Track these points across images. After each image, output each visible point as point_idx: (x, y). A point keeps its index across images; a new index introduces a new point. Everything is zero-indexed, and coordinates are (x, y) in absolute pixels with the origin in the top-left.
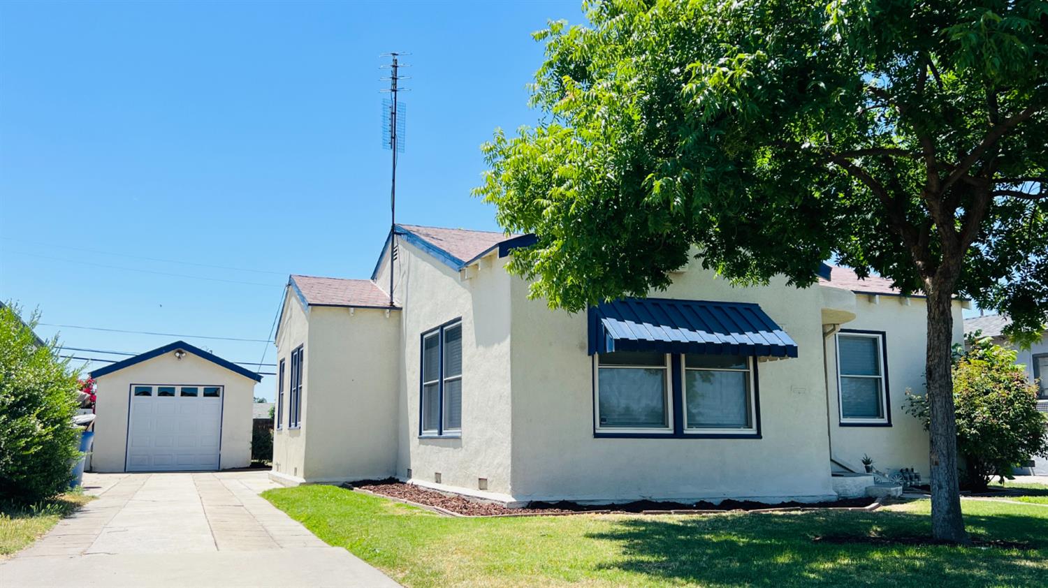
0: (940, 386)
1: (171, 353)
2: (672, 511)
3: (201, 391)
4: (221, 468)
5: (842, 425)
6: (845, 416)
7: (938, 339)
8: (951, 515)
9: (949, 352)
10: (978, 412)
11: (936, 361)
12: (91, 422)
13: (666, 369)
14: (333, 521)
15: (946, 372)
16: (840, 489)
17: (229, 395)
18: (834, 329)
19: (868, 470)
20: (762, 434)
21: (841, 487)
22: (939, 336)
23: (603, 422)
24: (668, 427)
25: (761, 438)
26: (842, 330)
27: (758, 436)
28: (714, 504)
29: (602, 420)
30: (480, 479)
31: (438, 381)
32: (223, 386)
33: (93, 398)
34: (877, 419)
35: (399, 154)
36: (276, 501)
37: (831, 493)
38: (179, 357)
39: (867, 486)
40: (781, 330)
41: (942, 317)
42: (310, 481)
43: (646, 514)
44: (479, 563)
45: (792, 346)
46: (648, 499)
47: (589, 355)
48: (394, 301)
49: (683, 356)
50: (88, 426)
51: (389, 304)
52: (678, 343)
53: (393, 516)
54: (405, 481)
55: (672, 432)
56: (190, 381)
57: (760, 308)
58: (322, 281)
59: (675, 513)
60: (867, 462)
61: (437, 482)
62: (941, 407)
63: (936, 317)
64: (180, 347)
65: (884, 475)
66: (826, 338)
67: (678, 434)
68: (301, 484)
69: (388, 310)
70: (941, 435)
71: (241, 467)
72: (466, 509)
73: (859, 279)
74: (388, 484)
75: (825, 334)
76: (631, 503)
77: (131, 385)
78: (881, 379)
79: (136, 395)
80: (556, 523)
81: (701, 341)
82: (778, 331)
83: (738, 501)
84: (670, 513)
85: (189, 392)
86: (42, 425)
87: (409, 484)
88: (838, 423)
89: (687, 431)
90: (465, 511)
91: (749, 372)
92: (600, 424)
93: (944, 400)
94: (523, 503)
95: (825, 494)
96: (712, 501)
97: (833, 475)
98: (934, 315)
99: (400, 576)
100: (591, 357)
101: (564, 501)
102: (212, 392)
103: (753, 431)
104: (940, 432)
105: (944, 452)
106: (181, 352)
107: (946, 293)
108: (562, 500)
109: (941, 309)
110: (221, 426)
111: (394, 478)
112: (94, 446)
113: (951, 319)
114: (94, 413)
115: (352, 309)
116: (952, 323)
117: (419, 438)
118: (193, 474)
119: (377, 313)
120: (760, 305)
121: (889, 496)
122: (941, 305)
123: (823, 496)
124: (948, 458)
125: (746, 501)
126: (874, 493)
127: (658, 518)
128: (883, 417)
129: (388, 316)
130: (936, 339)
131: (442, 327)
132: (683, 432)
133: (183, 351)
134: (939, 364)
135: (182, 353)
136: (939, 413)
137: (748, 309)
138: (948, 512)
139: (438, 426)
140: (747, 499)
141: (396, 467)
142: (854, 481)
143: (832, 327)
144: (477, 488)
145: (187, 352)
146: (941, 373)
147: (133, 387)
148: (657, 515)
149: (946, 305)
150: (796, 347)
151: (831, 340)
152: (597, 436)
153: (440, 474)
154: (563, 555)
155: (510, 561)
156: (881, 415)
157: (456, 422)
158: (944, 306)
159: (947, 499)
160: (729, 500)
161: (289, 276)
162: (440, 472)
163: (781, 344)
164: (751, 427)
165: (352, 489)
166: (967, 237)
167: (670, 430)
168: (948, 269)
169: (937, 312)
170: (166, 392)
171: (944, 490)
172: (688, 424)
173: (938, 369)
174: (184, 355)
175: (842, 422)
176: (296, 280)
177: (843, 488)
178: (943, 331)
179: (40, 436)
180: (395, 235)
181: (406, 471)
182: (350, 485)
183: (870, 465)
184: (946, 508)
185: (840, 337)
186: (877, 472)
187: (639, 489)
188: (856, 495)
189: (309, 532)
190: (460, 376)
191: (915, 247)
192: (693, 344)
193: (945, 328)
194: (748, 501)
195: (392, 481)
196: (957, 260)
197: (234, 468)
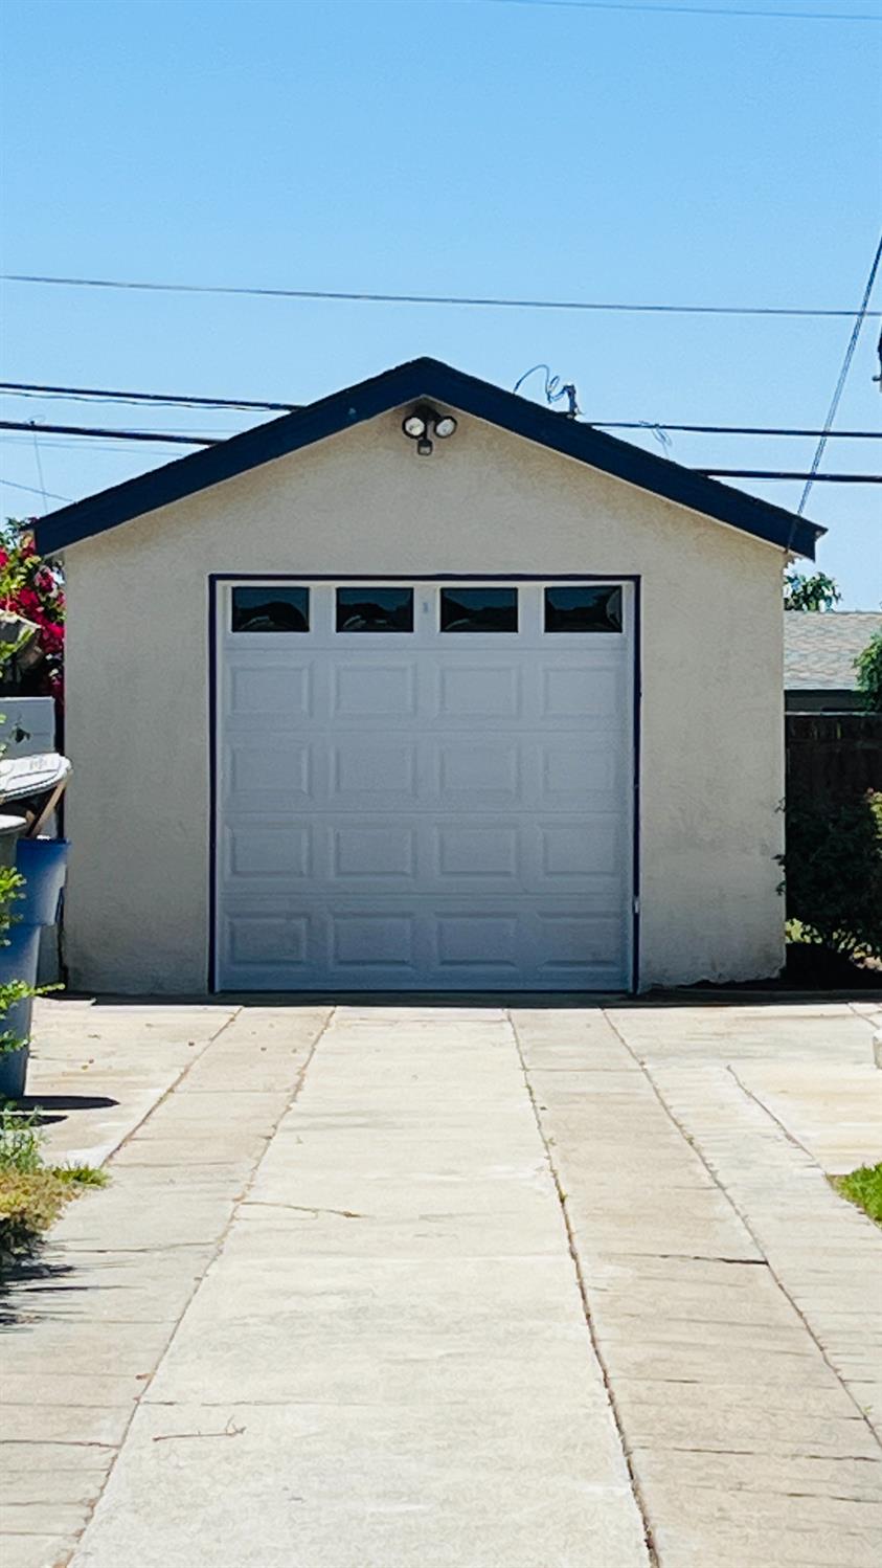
1: (387, 417)
3: (531, 603)
12: (50, 792)
32: (636, 579)
33: (51, 637)
38: (423, 441)
50: (38, 812)
64: (424, 391)
71: (741, 977)
77: (213, 579)
79: (238, 626)
85: (478, 609)
102: (585, 607)
106: (430, 416)
112: (69, 896)
114: (60, 748)
118: (518, 1014)
133: (443, 406)
135: (438, 419)
145: (460, 414)
147: (224, 589)
170: (373, 610)
174: (445, 427)
197: (704, 984)
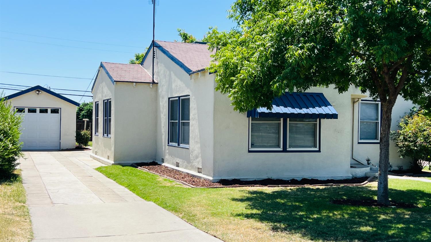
0: (384, 145)
1: (34, 91)
2: (279, 185)
3: (49, 110)
4: (61, 149)
5: (359, 143)
6: (361, 139)
7: (385, 127)
8: (384, 194)
9: (389, 132)
10: (419, 139)
11: (384, 135)
13: (281, 123)
14: (141, 188)
15: (387, 140)
16: (354, 174)
17: (63, 112)
18: (358, 101)
19: (368, 164)
20: (321, 150)
21: (354, 172)
22: (385, 126)
23: (253, 145)
24: (280, 148)
25: (320, 152)
26: (362, 100)
27: (319, 151)
28: (298, 180)
29: (252, 145)
30: (198, 168)
31: (177, 121)
32: (61, 108)
34: (375, 140)
35: (156, 7)
36: (107, 174)
37: (350, 176)
38: (38, 94)
39: (366, 172)
40: (331, 106)
41: (387, 119)
42: (116, 163)
43: (269, 187)
44: (208, 211)
45: (336, 114)
46: (270, 178)
47: (247, 117)
48: (154, 79)
49: (288, 119)
51: (152, 81)
52: (286, 113)
53: (166, 186)
54: (161, 164)
55: (282, 150)
56: (44, 106)
57: (323, 95)
58: (117, 65)
59: (281, 186)
60: (368, 160)
61: (177, 166)
62: (384, 153)
63: (385, 119)
64: (38, 89)
65: (375, 166)
66: (355, 104)
67: (285, 150)
68: (113, 164)
69: (151, 84)
70: (383, 164)
71: (71, 148)
72: (194, 182)
73: (362, 93)
74: (153, 165)
75: (354, 102)
76: (263, 180)
77: (14, 107)
78: (378, 122)
79: (17, 112)
80: (233, 191)
81: (296, 112)
82: (330, 106)
83: (309, 179)
84: (279, 187)
85: (44, 111)
86: (11, 145)
87: (163, 166)
88: (357, 142)
89: (289, 149)
90: (194, 183)
91: (317, 123)
92: (251, 146)
93: (385, 150)
94: (218, 180)
95: (347, 176)
96: (297, 179)
97: (351, 167)
98: (384, 118)
99: (181, 216)
100: (248, 118)
101: (235, 179)
102: (55, 111)
103: (317, 149)
104: (383, 162)
105: (384, 170)
107: (390, 109)
108: (234, 178)
109: (387, 115)
110: (60, 128)
111: (155, 162)
113: (391, 119)
115: (135, 83)
116: (391, 121)
117: (168, 145)
119: (147, 85)
120: (323, 94)
121: (375, 176)
122: (387, 114)
123: (346, 177)
124: (385, 173)
125: (312, 179)
126: (369, 175)
127: (274, 189)
128: (378, 140)
129: (151, 87)
130: (384, 127)
131: (179, 97)
132: (287, 149)
133: (40, 90)
134: (384, 137)
135: (40, 91)
136: (383, 155)
137: (319, 96)
138: (383, 193)
139: (178, 142)
140: (312, 178)
141: (155, 156)
142: (360, 170)
143: (358, 100)
144: (197, 172)
145: (42, 91)
146: (385, 140)
147: (16, 108)
148: (273, 188)
149: (389, 114)
150: (337, 114)
151: (356, 105)
152: (249, 152)
153: (179, 163)
154: (238, 208)
155: (219, 210)
156: (377, 138)
157: (186, 141)
158: (388, 114)
159: (383, 188)
160: (305, 179)
161: (101, 62)
162: (179, 162)
163: (331, 113)
164: (316, 147)
165: (137, 168)
166: (399, 88)
167: (281, 149)
168: (391, 100)
169: (385, 117)
170: (32, 111)
171: (382, 184)
172: (289, 146)
173: (384, 139)
174: (40, 92)
175: (359, 142)
176: (105, 65)
177: (355, 173)
178: (387, 124)
179: (11, 149)
180: (155, 47)
181: (161, 159)
182: (136, 165)
183: (369, 162)
184: (382, 191)
185: (361, 103)
186: (373, 165)
187: (267, 174)
188: (361, 176)
189: (131, 192)
190: (189, 121)
191: (380, 89)
192: (292, 114)
193: (388, 123)
194: (313, 179)
195: (154, 164)
196: (394, 97)
197: (67, 149)
